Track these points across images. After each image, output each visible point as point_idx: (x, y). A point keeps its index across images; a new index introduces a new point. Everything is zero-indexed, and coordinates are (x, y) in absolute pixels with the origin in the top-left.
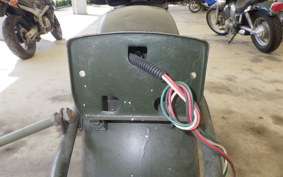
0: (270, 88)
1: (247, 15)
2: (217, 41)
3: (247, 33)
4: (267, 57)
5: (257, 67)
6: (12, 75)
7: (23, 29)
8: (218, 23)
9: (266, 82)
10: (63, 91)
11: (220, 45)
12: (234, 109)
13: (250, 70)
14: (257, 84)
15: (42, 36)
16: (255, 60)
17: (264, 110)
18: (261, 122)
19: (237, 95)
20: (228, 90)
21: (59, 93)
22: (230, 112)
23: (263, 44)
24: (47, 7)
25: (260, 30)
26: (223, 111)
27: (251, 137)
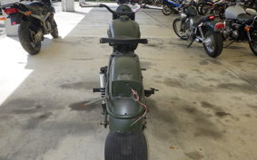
0: (207, 84)
1: (200, 29)
2: (180, 45)
3: (200, 41)
4: (212, 61)
5: (203, 68)
6: (26, 67)
7: (32, 32)
8: (182, 30)
9: (205, 80)
10: (68, 81)
11: (182, 49)
12: (180, 97)
13: (198, 70)
14: (199, 81)
15: (45, 36)
16: (204, 63)
17: (198, 98)
18: (194, 105)
19: (183, 88)
20: (179, 84)
21: (65, 83)
22: (177, 99)
23: (211, 50)
24: (49, 13)
25: (208, 41)
26: (173, 98)
27: (186, 114)
